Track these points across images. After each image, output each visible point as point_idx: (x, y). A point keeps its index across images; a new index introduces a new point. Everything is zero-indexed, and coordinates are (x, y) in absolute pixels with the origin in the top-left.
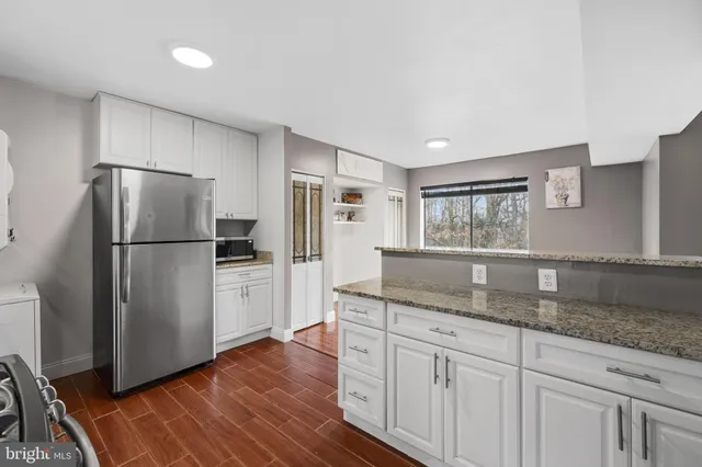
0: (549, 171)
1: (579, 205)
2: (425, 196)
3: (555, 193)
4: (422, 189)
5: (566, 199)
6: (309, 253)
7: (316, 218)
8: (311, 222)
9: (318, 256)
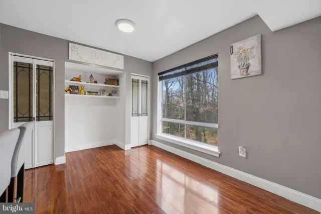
0: (233, 45)
1: (260, 73)
2: (161, 79)
3: (237, 64)
4: (159, 74)
5: (247, 68)
6: (35, 115)
7: (45, 91)
8: (38, 93)
9: (48, 118)
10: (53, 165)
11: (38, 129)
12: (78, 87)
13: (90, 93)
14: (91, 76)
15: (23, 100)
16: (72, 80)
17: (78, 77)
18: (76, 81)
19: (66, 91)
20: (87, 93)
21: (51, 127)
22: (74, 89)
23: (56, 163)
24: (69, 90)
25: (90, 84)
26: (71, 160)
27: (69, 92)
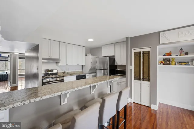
6: (142, 77)
7: (146, 65)
8: (143, 66)
9: (148, 80)
10: (150, 107)
11: (143, 85)
12: (169, 59)
13: (180, 63)
14: (181, 49)
15: (137, 69)
16: (164, 55)
17: (168, 52)
18: (167, 55)
19: (160, 63)
20: (176, 64)
21: (149, 85)
22: (166, 61)
23: (152, 108)
24: (162, 62)
25: (179, 56)
26: (161, 110)
27: (162, 64)
